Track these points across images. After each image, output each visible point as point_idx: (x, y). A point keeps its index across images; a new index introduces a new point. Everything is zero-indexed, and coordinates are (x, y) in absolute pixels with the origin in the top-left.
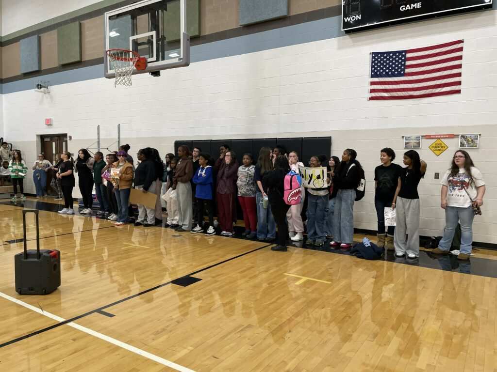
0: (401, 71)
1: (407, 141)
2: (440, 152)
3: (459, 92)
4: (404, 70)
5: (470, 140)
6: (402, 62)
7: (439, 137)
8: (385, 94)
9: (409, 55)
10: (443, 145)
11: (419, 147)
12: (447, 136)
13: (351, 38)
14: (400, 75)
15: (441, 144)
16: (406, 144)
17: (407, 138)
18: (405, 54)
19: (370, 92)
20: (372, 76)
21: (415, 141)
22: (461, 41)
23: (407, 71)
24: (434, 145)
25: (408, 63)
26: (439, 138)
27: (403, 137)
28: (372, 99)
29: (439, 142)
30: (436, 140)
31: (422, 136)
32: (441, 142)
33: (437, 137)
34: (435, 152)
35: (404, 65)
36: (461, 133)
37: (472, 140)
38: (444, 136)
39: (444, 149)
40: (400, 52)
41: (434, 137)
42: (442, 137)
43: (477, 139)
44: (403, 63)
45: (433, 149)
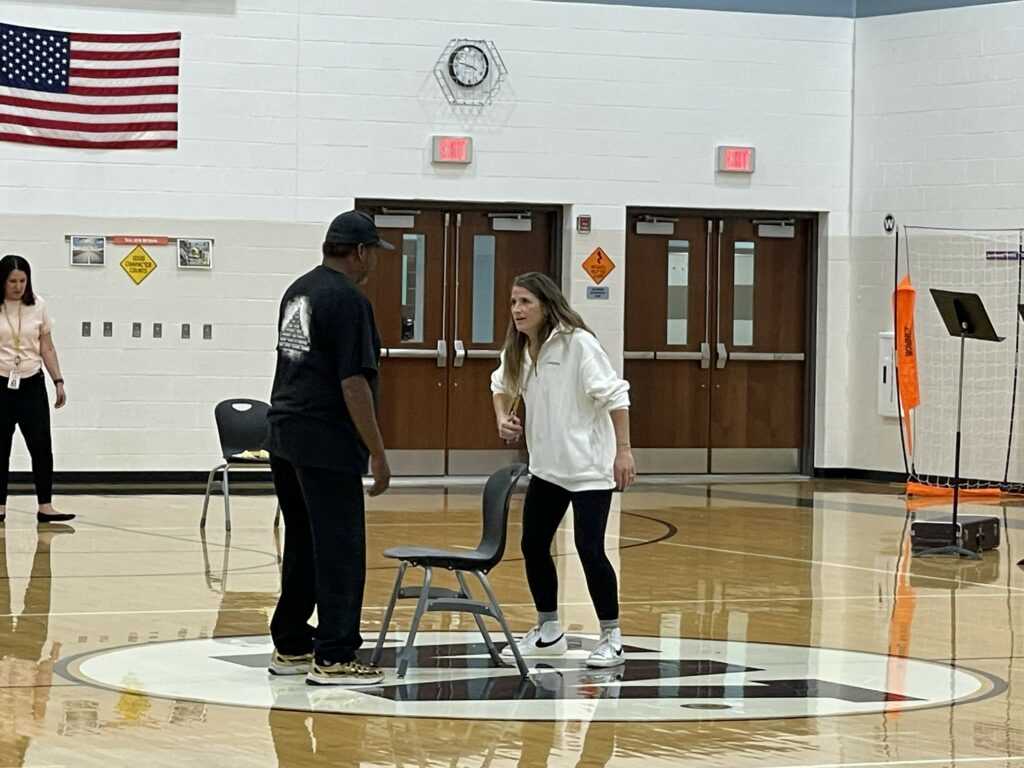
0: (61, 80)
1: (78, 248)
2: (143, 275)
3: (173, 144)
4: (66, 79)
5: (197, 251)
6: (61, 58)
7: (138, 242)
8: (27, 131)
9: (75, 46)
10: (147, 260)
11: (102, 263)
12: (155, 241)
14: (57, 88)
15: (143, 258)
16: (76, 254)
17: (78, 241)
18: (69, 42)
21: (93, 249)
22: (176, 36)
23: (74, 81)
24: (131, 260)
25: (75, 64)
26: (139, 245)
27: (68, 238)
29: (139, 252)
30: (135, 247)
31: (108, 238)
32: (143, 254)
33: (136, 241)
34: (132, 274)
35: (67, 67)
36: (180, 236)
37: (200, 252)
38: (151, 241)
39: (149, 270)
40: (59, 35)
41: (131, 241)
42: (145, 241)
43: (208, 250)
44: (64, 61)
45: (128, 269)
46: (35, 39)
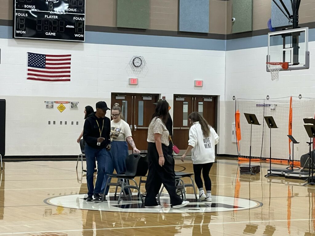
0: (43, 65)
1: (47, 104)
2: (62, 110)
3: (69, 80)
4: (45, 65)
5: (75, 105)
6: (44, 60)
8: (36, 77)
9: (47, 58)
10: (63, 107)
11: (53, 107)
12: (65, 102)
13: (16, 41)
14: (42, 67)
15: (62, 106)
16: (47, 105)
17: (48, 102)
18: (45, 57)
19: (28, 75)
20: (29, 66)
21: (51, 104)
22: (70, 55)
23: (47, 66)
24: (60, 107)
25: (47, 62)
26: (62, 103)
27: (45, 102)
28: (28, 78)
29: (62, 105)
30: (60, 104)
31: (55, 102)
33: (61, 102)
35: (45, 62)
36: (71, 101)
39: (64, 109)
40: (43, 55)
41: (59, 102)
42: (63, 102)
43: (77, 104)
45: (59, 109)
46: (37, 56)
